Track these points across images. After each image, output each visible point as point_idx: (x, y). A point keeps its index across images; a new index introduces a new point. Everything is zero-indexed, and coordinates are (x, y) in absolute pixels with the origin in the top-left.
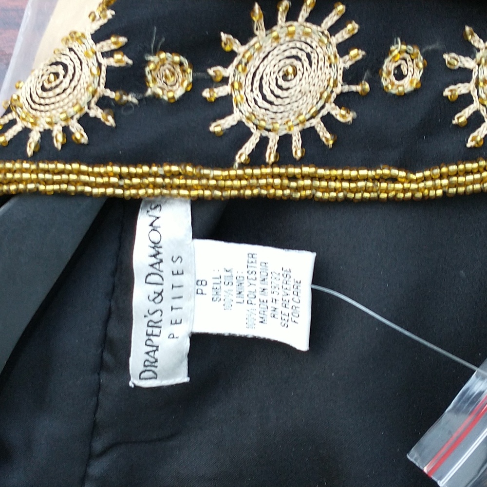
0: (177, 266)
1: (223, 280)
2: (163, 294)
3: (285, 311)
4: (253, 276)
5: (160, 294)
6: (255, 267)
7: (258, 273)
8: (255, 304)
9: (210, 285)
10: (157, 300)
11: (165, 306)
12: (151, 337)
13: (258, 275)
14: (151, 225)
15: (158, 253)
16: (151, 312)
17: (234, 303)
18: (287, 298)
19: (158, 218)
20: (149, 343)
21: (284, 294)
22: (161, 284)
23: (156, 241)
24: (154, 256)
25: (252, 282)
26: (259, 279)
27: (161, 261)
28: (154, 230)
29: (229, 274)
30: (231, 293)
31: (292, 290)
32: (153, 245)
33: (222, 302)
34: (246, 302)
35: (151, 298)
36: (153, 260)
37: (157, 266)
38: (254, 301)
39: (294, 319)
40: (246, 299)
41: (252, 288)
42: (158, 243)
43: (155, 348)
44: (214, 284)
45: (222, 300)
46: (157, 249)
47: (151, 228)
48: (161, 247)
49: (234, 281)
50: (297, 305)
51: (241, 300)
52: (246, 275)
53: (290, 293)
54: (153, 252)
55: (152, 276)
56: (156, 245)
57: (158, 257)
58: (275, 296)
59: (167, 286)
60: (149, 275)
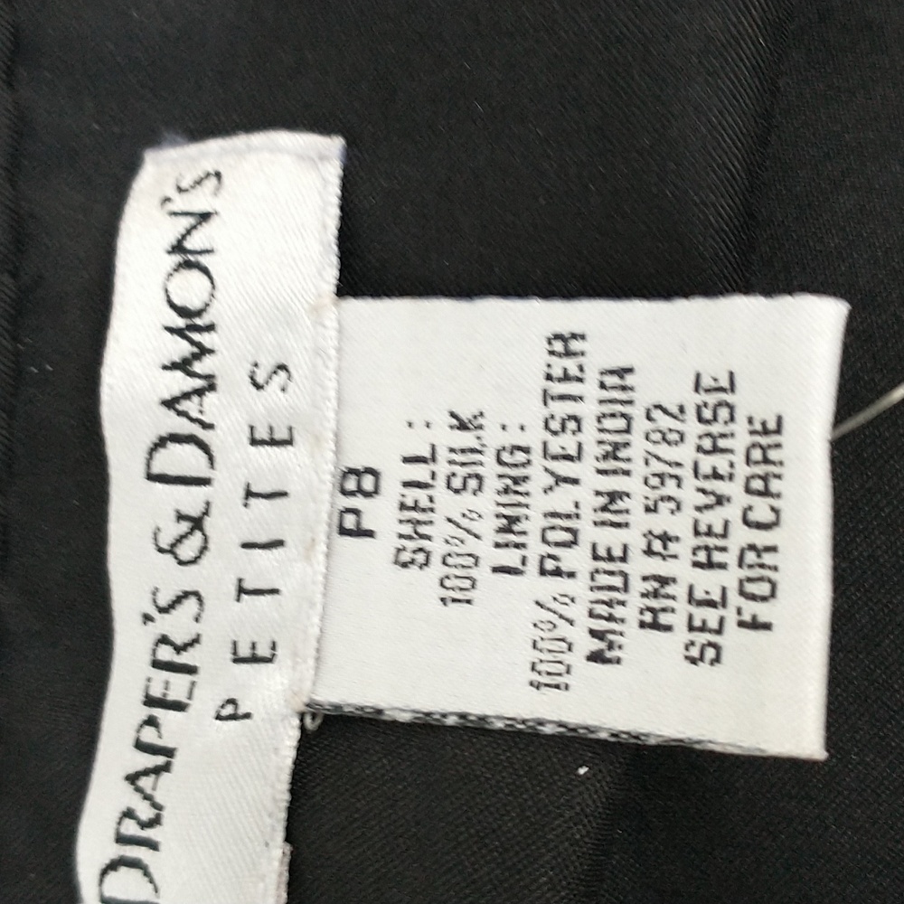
0: (271, 407)
1: (442, 468)
2: (208, 523)
3: (708, 583)
4: (568, 442)
5: (197, 523)
6: (576, 398)
7: (590, 426)
8: (571, 575)
9: (392, 490)
10: (188, 549)
11: (214, 576)
12: (158, 712)
13: (590, 435)
14: (178, 248)
15: (203, 351)
16: (163, 601)
17: (483, 574)
18: (714, 518)
19: (204, 217)
20: (149, 735)
21: (703, 500)
22: (204, 482)
23: (194, 303)
24: (183, 366)
25: (564, 468)
26: (592, 450)
27: (210, 385)
28: (188, 265)
29: (467, 439)
30: (475, 526)
31: (742, 471)
32: (180, 322)
33: (436, 569)
34: (533, 567)
35: (165, 542)
36: (179, 382)
37: (190, 406)
38: (569, 559)
39: (750, 609)
40: (535, 549)
41: (563, 499)
42: (199, 313)
43: (160, 760)
44: (407, 484)
45: (436, 560)
46: (196, 336)
47: (177, 258)
48: (210, 328)
49: (490, 469)
50: (761, 538)
51: (510, 558)
52: (535, 437)
53: (734, 489)
54: (182, 348)
55: (174, 448)
56: (190, 322)
57: (198, 367)
58: (663, 521)
59: (225, 491)
60: (161, 442)
